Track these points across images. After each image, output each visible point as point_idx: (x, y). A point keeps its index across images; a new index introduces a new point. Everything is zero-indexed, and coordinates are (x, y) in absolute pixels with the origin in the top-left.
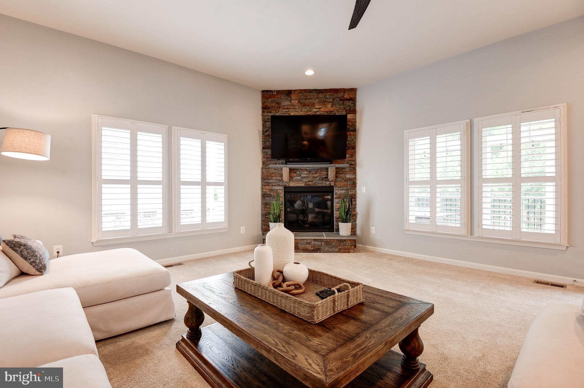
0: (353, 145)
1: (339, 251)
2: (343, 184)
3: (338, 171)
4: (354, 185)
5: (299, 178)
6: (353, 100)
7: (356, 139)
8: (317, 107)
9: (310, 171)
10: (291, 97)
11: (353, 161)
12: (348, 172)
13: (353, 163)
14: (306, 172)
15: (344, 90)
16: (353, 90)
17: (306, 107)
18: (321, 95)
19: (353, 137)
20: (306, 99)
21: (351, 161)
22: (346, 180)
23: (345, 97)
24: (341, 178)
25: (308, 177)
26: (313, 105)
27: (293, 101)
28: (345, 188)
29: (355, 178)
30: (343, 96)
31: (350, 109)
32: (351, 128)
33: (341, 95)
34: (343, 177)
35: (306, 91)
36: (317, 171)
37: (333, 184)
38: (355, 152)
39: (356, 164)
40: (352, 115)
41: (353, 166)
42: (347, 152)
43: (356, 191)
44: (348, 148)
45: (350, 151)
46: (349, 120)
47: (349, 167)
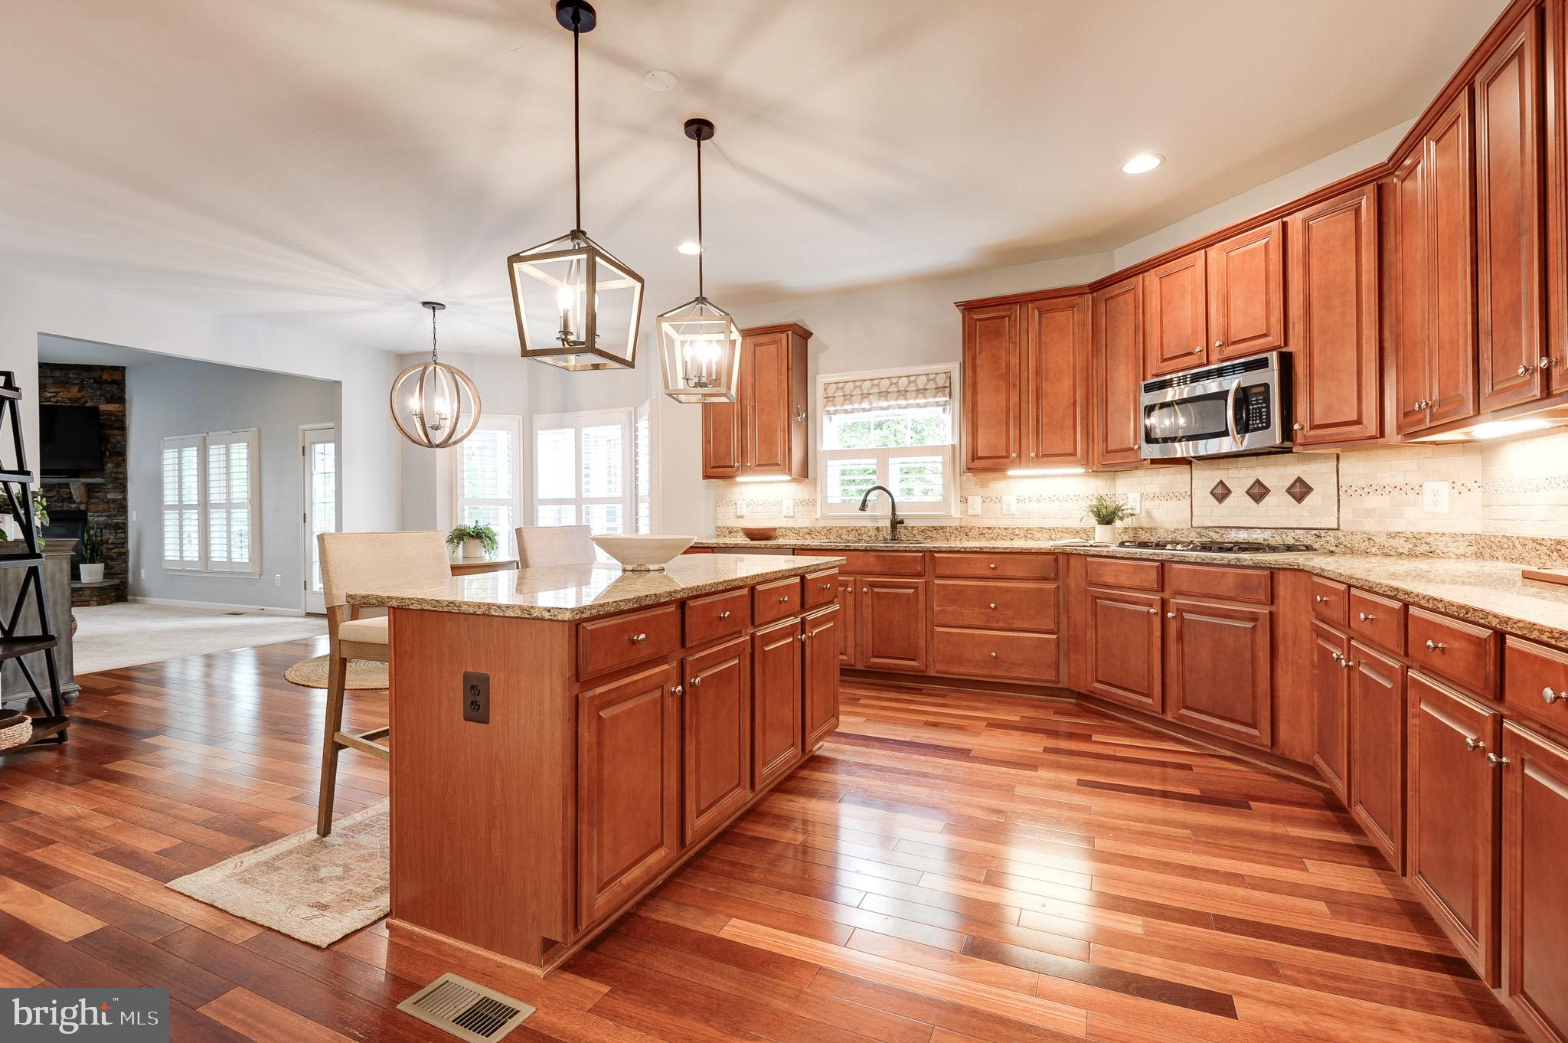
0: (120, 450)
2: (101, 507)
3: (91, 489)
4: (123, 508)
6: (121, 384)
7: (126, 441)
11: (121, 473)
12: (110, 490)
13: (121, 476)
15: (103, 368)
16: (121, 370)
19: (119, 438)
21: (115, 473)
22: (108, 502)
23: (104, 377)
24: (98, 498)
28: (106, 514)
29: (125, 499)
30: (101, 377)
31: (112, 396)
32: (116, 425)
33: (96, 375)
34: (102, 497)
38: (124, 461)
39: (125, 479)
40: (117, 406)
41: (119, 481)
42: (107, 460)
43: (126, 519)
44: (111, 454)
45: (115, 458)
46: (110, 413)
47: (112, 482)
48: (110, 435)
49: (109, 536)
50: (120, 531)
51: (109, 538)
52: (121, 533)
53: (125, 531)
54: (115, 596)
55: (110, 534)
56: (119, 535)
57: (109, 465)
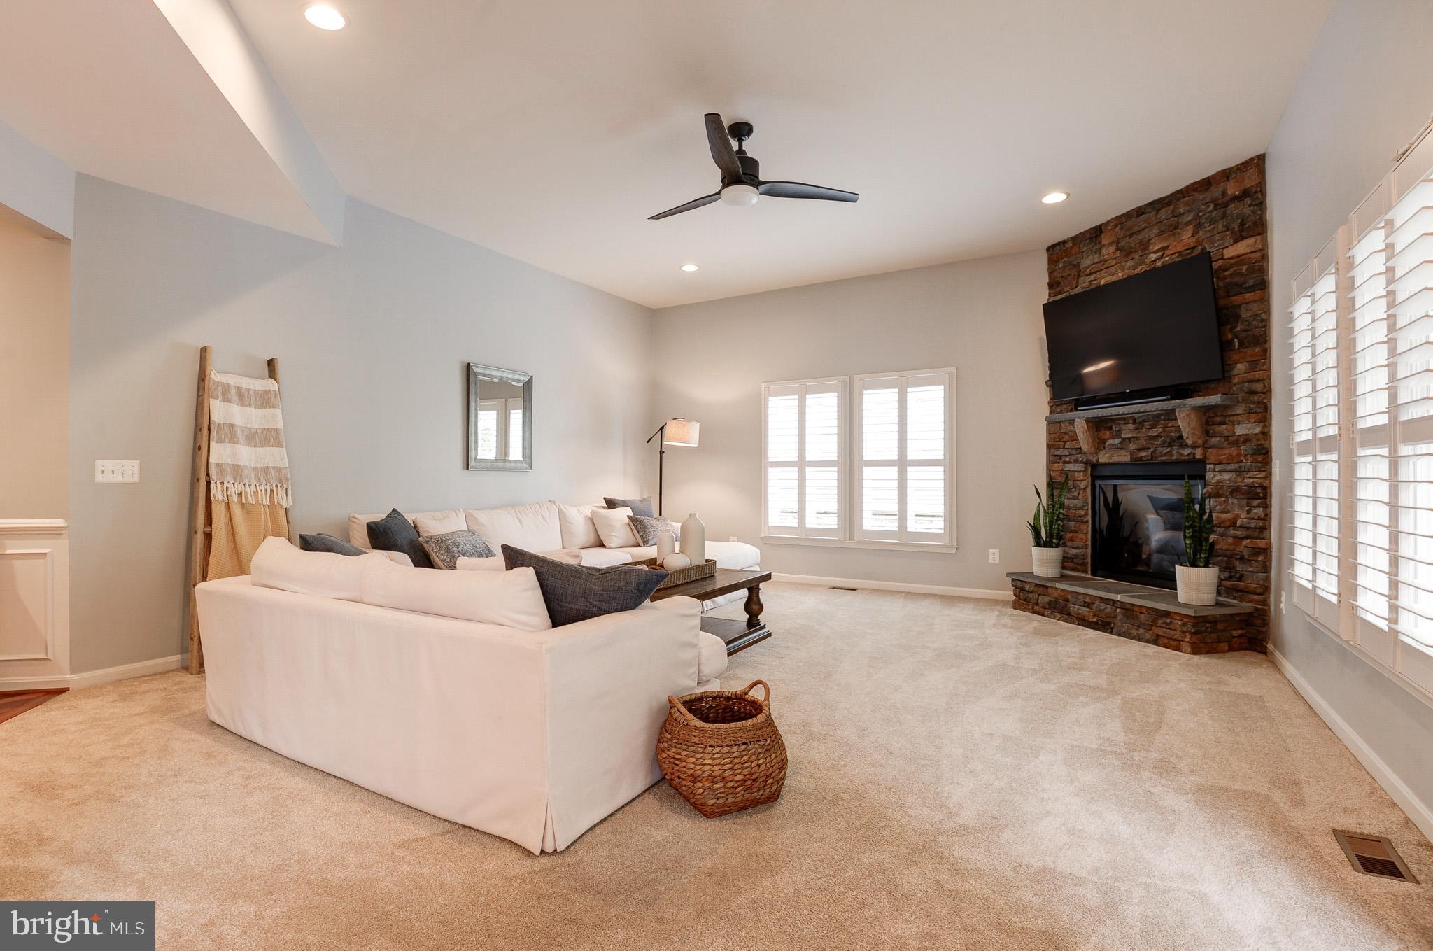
0: (1257, 332)
1: (1155, 641)
2: (1226, 453)
3: (1209, 417)
4: (1263, 455)
5: (1117, 441)
6: (1256, 193)
7: (1267, 311)
8: (1156, 248)
9: (1138, 422)
10: (1100, 243)
11: (1258, 381)
12: (1239, 418)
13: (1259, 387)
14: (1131, 426)
15: (1226, 175)
16: (1259, 163)
17: (1133, 255)
18: (1163, 214)
19: (1255, 307)
20: (1131, 235)
21: (1251, 381)
22: (1238, 442)
23: (1230, 192)
24: (1221, 435)
25: (1137, 438)
26: (1145, 246)
27: (1103, 251)
28: (1234, 467)
29: (1266, 435)
30: (1224, 193)
31: (1245, 224)
32: (1251, 282)
33: (1216, 192)
34: (1226, 434)
35: (1128, 215)
36: (1156, 419)
37: (1199, 454)
38: (1266, 353)
39: (1268, 391)
40: (1251, 241)
41: (1256, 398)
42: (1235, 357)
43: (1269, 476)
44: (1241, 344)
45: (1249, 351)
46: (1240, 259)
47: (1245, 401)
48: (1240, 306)
49: (1238, 511)
50: (1256, 503)
51: (1237, 517)
52: (1258, 506)
53: (1266, 506)
54: (1240, 636)
55: (1241, 507)
56: (1255, 511)
57: (1241, 367)
